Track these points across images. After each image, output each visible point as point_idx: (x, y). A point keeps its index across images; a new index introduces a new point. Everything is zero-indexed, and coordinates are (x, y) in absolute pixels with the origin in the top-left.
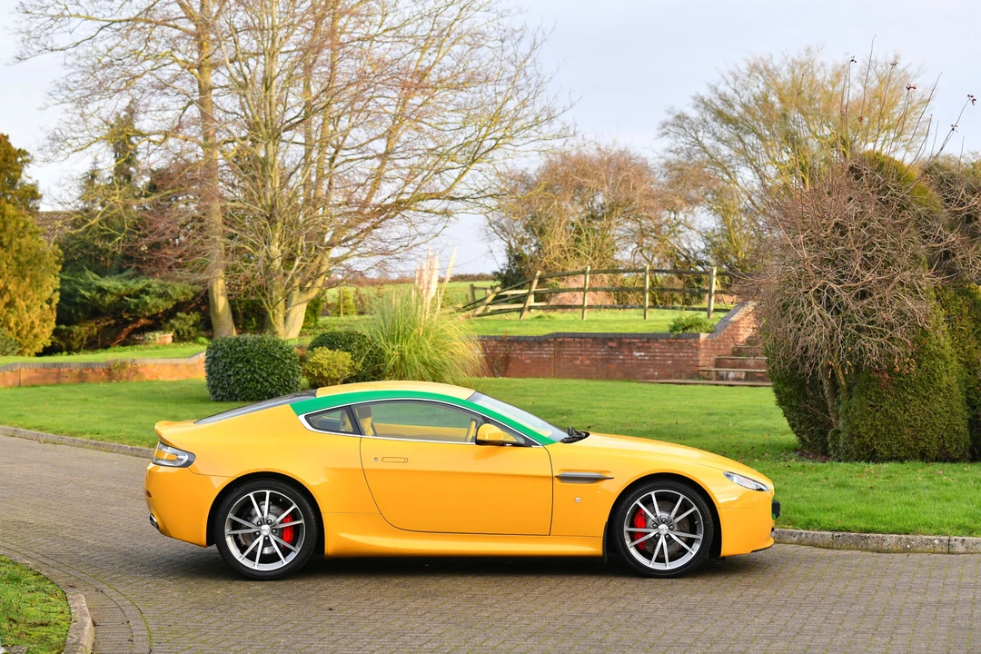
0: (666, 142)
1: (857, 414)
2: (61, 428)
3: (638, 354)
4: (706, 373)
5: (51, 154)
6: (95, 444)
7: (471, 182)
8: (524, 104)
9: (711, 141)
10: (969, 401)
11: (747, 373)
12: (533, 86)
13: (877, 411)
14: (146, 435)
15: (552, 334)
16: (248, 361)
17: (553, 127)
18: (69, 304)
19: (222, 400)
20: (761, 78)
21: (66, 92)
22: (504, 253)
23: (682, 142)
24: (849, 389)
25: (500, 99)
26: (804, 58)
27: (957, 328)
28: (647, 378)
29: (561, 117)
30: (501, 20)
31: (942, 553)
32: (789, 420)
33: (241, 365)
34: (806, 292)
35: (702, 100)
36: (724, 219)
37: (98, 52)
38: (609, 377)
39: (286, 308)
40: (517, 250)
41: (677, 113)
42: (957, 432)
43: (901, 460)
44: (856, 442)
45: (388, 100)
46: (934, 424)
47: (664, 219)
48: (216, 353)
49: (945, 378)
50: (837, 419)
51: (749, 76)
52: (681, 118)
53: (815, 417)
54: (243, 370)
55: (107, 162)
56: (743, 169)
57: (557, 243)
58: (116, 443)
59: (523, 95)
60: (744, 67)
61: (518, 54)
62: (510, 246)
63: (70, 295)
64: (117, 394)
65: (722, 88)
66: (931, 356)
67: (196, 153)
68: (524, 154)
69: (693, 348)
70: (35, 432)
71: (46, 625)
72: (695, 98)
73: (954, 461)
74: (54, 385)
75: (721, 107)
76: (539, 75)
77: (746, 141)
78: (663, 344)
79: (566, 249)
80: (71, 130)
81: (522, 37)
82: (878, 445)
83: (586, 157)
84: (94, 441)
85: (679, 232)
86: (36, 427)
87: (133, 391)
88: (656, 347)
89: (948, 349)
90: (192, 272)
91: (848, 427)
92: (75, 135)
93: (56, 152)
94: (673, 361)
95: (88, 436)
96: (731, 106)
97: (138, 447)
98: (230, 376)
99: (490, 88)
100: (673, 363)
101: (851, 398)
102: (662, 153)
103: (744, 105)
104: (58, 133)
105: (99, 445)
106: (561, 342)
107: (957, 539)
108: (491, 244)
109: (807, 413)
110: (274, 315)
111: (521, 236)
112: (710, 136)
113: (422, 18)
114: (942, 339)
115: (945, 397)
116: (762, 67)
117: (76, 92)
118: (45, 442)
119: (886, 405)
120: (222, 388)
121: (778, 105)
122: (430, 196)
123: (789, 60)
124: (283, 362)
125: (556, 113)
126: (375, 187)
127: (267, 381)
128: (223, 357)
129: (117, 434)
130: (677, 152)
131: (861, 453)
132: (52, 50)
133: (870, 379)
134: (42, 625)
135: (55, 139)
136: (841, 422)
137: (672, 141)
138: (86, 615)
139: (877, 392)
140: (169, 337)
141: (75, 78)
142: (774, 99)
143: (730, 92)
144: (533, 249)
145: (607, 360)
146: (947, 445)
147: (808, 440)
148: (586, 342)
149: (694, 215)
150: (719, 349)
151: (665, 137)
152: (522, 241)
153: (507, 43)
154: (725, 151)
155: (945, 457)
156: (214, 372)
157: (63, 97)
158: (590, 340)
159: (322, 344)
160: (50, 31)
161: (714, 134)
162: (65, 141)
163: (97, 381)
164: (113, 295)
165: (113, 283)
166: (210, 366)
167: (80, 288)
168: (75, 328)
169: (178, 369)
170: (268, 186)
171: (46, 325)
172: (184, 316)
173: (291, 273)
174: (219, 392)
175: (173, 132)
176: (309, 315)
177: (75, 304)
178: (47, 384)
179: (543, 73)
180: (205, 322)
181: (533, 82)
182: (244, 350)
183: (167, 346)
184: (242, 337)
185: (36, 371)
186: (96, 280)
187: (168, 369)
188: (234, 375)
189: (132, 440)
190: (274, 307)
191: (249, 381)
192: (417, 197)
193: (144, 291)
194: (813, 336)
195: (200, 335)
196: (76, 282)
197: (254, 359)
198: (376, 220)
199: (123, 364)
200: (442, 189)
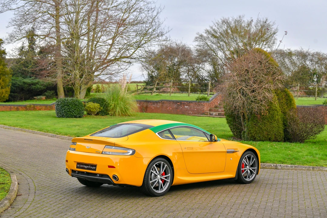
1: (250, 127)
2: (11, 124)
3: (186, 107)
4: (206, 113)
5: (10, 41)
6: (21, 130)
7: (137, 53)
8: (154, 30)
9: (210, 43)
10: (284, 124)
12: (157, 25)
13: (257, 126)
14: (36, 127)
15: (160, 100)
16: (68, 106)
17: (163, 38)
18: (14, 87)
19: (60, 117)
20: (226, 25)
21: (15, 22)
22: (147, 75)
23: (202, 43)
24: (248, 119)
25: (147, 29)
26: (238, 19)
27: (281, 102)
28: (189, 114)
29: (166, 35)
30: (148, 5)
31: (274, 169)
32: (230, 128)
33: (66, 107)
34: (236, 90)
35: (208, 31)
36: (214, 67)
37: (25, 10)
38: (177, 113)
39: (80, 90)
40: (151, 74)
41: (200, 34)
42: (280, 133)
43: (263, 141)
44: (250, 135)
45: (113, 28)
46: (273, 130)
47: (196, 66)
48: (59, 103)
49: (277, 117)
50: (245, 128)
51: (222, 24)
52: (201, 36)
53: (238, 127)
54: (67, 108)
55: (27, 44)
56: (220, 52)
57: (163, 73)
58: (27, 129)
59: (154, 27)
60: (220, 21)
61: (153, 15)
62: (149, 73)
63: (15, 84)
64: (28, 114)
65: (214, 27)
66: (273, 110)
67: (54, 42)
68: (154, 45)
69: (203, 105)
70: (3, 125)
71: (4, 184)
72: (206, 30)
73: (279, 141)
74: (9, 111)
75: (213, 33)
77: (221, 44)
78: (194, 104)
79: (166, 74)
80: (16, 34)
81: (154, 10)
82: (256, 136)
83: (172, 47)
84: (21, 129)
85: (200, 70)
86: (3, 124)
87: (33, 114)
88: (192, 105)
89: (278, 108)
90: (52, 78)
91: (248, 130)
92: (17, 35)
94: (197, 109)
95: (19, 127)
96: (217, 33)
97: (34, 131)
98: (62, 110)
99: (144, 25)
100: (196, 110)
101: (249, 121)
102: (196, 47)
103: (220, 33)
104: (12, 34)
105: (22, 130)
106: (163, 103)
107: (278, 165)
108: (143, 72)
109: (236, 126)
110: (76, 92)
111: (152, 70)
112: (210, 42)
113: (124, 3)
114: (277, 105)
115: (277, 122)
116: (226, 21)
117: (18, 22)
118: (6, 129)
119: (259, 124)
120: (60, 114)
121: (230, 33)
122: (125, 57)
123: (234, 20)
124: (79, 106)
125: (164, 33)
126: (109, 54)
127: (74, 112)
128: (61, 104)
129: (28, 127)
130: (200, 46)
131: (251, 138)
132: (11, 10)
133: (255, 117)
134: (2, 184)
136: (246, 129)
137: (199, 43)
138: (16, 181)
139: (257, 120)
140: (44, 97)
141: (18, 18)
142: (229, 31)
143: (216, 29)
144: (156, 74)
145: (177, 108)
146: (277, 137)
147: (236, 134)
148: (171, 103)
149: (204, 65)
150: (211, 106)
151: (197, 41)
152: (153, 72)
153: (150, 12)
154: (214, 46)
155: (276, 140)
156: (58, 109)
157: (14, 24)
158: (172, 102)
159: (91, 101)
160: (10, 4)
161: (211, 41)
162: (14, 37)
163: (22, 110)
164: (28, 84)
165: (28, 80)
166: (57, 107)
167: (18, 82)
168: (16, 94)
169: (47, 107)
170: (76, 53)
171: (7, 93)
172: (49, 91)
173: (82, 79)
174: (59, 115)
175: (47, 35)
176: (87, 92)
177: (16, 87)
178: (7, 111)
179: (160, 21)
180: (55, 93)
181: (157, 24)
182: (67, 102)
183: (44, 100)
184: (66, 98)
185: (4, 107)
186: (23, 79)
187: (44, 107)
188: (64, 110)
189: (32, 129)
190: (77, 90)
191: (68, 112)
192: (121, 57)
193: (37, 83)
194: (238, 103)
195: (54, 97)
196: (16, 80)
197: (70, 105)
198: (108, 64)
199: (30, 105)
200: (129, 55)
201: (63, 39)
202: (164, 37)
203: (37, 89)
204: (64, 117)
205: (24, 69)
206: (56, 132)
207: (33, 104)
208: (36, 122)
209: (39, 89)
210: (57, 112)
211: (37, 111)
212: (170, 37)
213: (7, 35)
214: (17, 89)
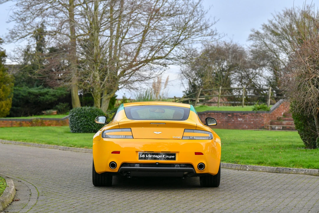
0: (252, 43)
2: (11, 138)
3: (240, 119)
4: (267, 127)
5: (11, 39)
7: (175, 53)
8: (196, 22)
11: (283, 127)
12: (200, 15)
14: (44, 140)
15: (206, 111)
17: (207, 31)
18: (17, 98)
19: (75, 132)
20: (289, 17)
21: (17, 16)
22: (188, 84)
23: (258, 42)
25: (187, 20)
26: (306, 9)
28: (244, 129)
29: (211, 28)
32: (300, 135)
33: (83, 118)
35: (266, 26)
36: (275, 73)
38: (228, 128)
39: (101, 96)
40: (193, 83)
41: (256, 31)
45: (143, 18)
47: (251, 72)
48: (73, 114)
51: (285, 17)
52: (258, 33)
53: (311, 133)
54: (84, 120)
56: (282, 54)
57: (208, 80)
58: (32, 143)
59: (196, 18)
60: (282, 13)
61: (194, 3)
62: (190, 81)
63: (17, 95)
64: (35, 130)
65: (274, 22)
67: (68, 40)
68: (196, 42)
69: (261, 117)
72: (263, 26)
74: (10, 127)
75: (273, 29)
76: (202, 11)
77: (283, 43)
78: (250, 115)
79: (212, 83)
80: (19, 30)
83: (220, 47)
84: (24, 143)
85: (257, 77)
87: (40, 130)
88: (247, 117)
92: (20, 32)
93: (13, 38)
94: (254, 122)
95: (21, 141)
96: (278, 29)
97: (41, 144)
98: (78, 123)
100: (253, 123)
102: (250, 47)
103: (282, 28)
104: (14, 31)
105: (26, 144)
106: (209, 115)
108: (183, 81)
109: (308, 132)
110: (96, 99)
111: (194, 78)
112: (269, 40)
116: (289, 13)
117: (21, 16)
118: (4, 143)
120: (75, 127)
121: (296, 29)
122: (159, 58)
123: (300, 11)
125: (209, 26)
126: (138, 53)
127: (93, 125)
128: (76, 115)
129: (33, 140)
130: (256, 46)
135: (12, 33)
137: (254, 42)
138: (13, 185)
140: (55, 112)
141: (21, 10)
142: (294, 26)
143: (277, 23)
144: (199, 83)
145: (227, 122)
147: (308, 143)
148: (219, 115)
149: (262, 71)
150: (272, 118)
151: (252, 40)
156: (72, 121)
157: (16, 18)
158: (221, 114)
162: (16, 34)
163: (27, 126)
164: (34, 95)
165: (34, 90)
166: (71, 119)
167: (21, 92)
168: (19, 108)
169: (59, 123)
170: (95, 48)
171: (8, 106)
172: (62, 104)
173: (103, 83)
174: (74, 129)
175: (59, 31)
176: (110, 104)
177: (19, 99)
178: (7, 127)
179: (204, 10)
180: (70, 107)
181: (200, 13)
182: (84, 113)
183: (55, 115)
184: (83, 108)
185: (3, 122)
186: (27, 89)
187: (55, 122)
188: (80, 122)
189: (38, 142)
190: (96, 96)
191: (86, 125)
192: (153, 59)
193: (46, 93)
194: (311, 98)
195: (68, 112)
196: (20, 90)
197: (88, 116)
198: (137, 67)
199: (37, 120)
200: (164, 55)
201: (79, 36)
202: (209, 31)
203: (46, 101)
204: (80, 132)
205: (30, 76)
206: (69, 145)
207: (41, 119)
208: (44, 136)
209: (48, 101)
210: (71, 125)
211: (46, 127)
212: (216, 30)
213: (8, 32)
214: (20, 101)
